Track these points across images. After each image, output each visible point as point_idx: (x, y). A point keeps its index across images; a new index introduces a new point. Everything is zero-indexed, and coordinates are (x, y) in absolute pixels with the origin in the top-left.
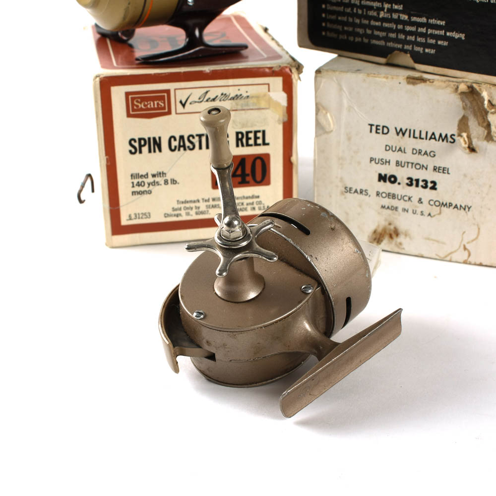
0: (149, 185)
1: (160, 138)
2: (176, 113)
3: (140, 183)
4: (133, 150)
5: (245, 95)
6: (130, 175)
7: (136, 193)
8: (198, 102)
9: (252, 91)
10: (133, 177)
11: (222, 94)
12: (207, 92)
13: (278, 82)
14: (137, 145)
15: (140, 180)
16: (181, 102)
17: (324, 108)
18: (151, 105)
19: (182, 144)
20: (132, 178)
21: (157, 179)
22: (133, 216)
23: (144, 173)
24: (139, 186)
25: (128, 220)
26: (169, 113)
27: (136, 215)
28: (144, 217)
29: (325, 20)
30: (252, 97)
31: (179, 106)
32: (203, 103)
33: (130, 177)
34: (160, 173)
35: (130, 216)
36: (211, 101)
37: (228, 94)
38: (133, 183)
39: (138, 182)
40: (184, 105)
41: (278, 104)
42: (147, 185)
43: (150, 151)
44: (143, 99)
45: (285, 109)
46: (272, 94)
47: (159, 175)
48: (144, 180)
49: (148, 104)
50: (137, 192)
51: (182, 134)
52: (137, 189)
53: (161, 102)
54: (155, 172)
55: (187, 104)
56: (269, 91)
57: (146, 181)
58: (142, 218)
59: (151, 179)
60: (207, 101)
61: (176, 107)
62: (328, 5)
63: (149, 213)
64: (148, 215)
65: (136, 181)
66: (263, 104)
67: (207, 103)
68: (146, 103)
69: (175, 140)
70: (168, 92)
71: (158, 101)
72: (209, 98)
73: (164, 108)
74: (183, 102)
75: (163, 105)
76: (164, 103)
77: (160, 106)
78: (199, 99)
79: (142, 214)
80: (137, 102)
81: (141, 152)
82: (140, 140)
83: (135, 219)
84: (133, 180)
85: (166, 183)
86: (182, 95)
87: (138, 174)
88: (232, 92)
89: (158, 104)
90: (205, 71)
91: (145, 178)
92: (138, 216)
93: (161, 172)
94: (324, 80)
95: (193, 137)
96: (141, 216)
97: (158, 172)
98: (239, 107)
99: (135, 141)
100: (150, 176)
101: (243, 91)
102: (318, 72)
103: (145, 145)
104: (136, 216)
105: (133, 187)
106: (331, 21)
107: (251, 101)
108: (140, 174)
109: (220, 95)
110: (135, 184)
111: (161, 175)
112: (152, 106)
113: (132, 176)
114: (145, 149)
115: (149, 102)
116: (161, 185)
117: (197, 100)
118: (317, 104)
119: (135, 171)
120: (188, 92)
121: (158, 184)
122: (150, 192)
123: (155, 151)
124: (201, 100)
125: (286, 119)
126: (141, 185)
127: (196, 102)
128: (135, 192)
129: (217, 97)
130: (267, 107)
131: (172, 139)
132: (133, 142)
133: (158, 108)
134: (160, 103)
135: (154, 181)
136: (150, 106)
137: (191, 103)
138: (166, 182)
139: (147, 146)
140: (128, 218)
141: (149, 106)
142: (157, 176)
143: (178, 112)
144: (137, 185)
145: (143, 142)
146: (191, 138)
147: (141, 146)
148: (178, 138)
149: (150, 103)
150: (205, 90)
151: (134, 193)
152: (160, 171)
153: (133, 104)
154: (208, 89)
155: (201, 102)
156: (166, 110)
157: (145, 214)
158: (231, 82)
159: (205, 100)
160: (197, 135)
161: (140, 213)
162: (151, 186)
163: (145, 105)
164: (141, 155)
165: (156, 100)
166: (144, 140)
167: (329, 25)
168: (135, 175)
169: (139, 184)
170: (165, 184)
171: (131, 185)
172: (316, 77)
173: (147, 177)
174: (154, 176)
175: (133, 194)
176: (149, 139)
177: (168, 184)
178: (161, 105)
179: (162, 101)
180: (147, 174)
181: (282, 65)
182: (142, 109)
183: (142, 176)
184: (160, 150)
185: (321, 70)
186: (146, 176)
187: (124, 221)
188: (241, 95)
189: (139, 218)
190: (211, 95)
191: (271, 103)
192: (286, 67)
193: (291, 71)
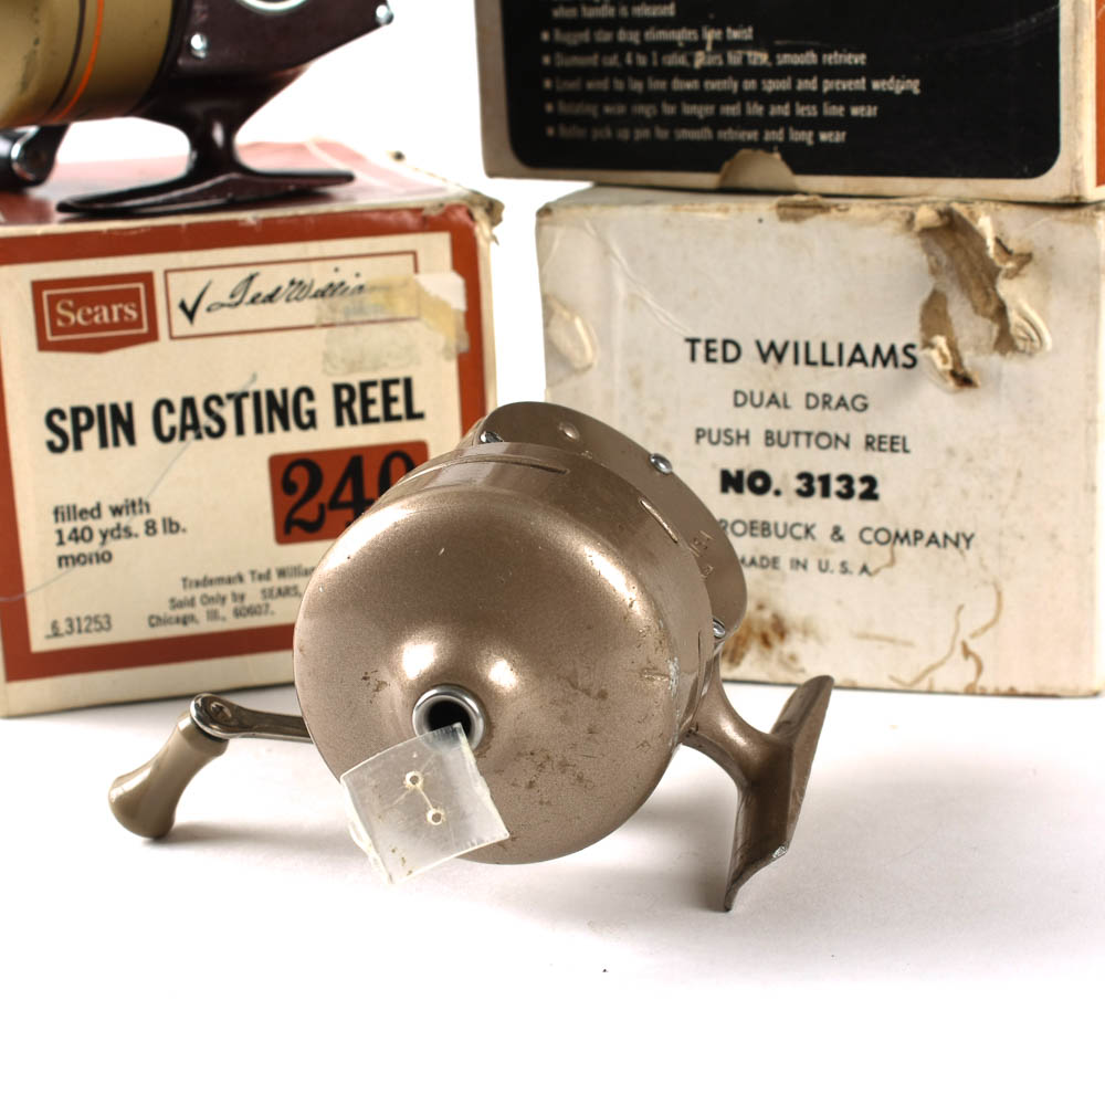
0: (104, 536)
1: (129, 406)
2: (172, 337)
3: (79, 533)
4: (58, 442)
5: (353, 283)
6: (52, 509)
7: (70, 561)
8: (230, 305)
10: (60, 517)
11: (292, 283)
12: (251, 278)
13: (438, 246)
14: (67, 426)
15: (80, 524)
16: (183, 306)
17: (565, 306)
18: (103, 314)
19: (189, 421)
20: (57, 520)
21: (124, 520)
22: (63, 627)
23: (90, 505)
24: (77, 539)
25: (48, 637)
26: (152, 336)
27: (70, 621)
28: (93, 626)
29: (553, 96)
30: (373, 288)
31: (179, 318)
32: (242, 307)
33: (52, 517)
34: (133, 504)
35: (54, 625)
36: (264, 301)
37: (307, 282)
38: (60, 532)
39: (75, 530)
40: (191, 315)
41: (440, 305)
42: (98, 538)
43: (104, 443)
44: (81, 301)
45: (461, 319)
46: (424, 279)
47: (131, 509)
48: (90, 522)
49: (94, 314)
50: (72, 557)
51: (188, 394)
52: (72, 548)
53: (130, 307)
54: (119, 502)
55: (201, 313)
56: (416, 270)
57: (96, 525)
58: (88, 630)
59: (108, 521)
60: (253, 301)
61: (170, 319)
62: (558, 56)
63: (108, 617)
64: (103, 621)
65: (67, 527)
66: (402, 307)
67: (252, 307)
68: (89, 311)
69: (171, 410)
70: (147, 278)
71: (120, 306)
72: (259, 295)
73: (138, 324)
74: (190, 306)
75: (134, 314)
76: (138, 310)
77: (126, 318)
78: (232, 296)
79: (88, 618)
80: (66, 307)
81: (78, 446)
82: (76, 411)
83: (70, 633)
84: (60, 525)
85: (151, 531)
86: (184, 288)
87: (75, 507)
88: (320, 276)
89: (121, 313)
90: (243, 221)
91: (93, 517)
92: (76, 624)
93: (137, 501)
94: (560, 232)
95: (220, 402)
96: (84, 625)
97: (127, 500)
98: (340, 318)
99: (62, 416)
100: (106, 512)
101: (347, 273)
102: (545, 212)
103: (89, 426)
104: (71, 626)
105: (61, 543)
106: (570, 97)
107: (369, 299)
108: (79, 508)
109: (285, 285)
110: (66, 534)
111: (137, 508)
112: (106, 319)
113: (56, 512)
114: (91, 437)
115: (97, 309)
116: (136, 536)
117: (226, 300)
118: (545, 298)
119: (65, 500)
120: (200, 280)
121: (129, 533)
122: (105, 557)
123: (116, 443)
124: (237, 299)
125: (465, 346)
126: (83, 537)
127: (222, 305)
128: (66, 558)
129: (278, 289)
130: (413, 313)
131: (164, 409)
132: (56, 419)
133: (123, 325)
134: (127, 310)
135: (118, 527)
136: (101, 318)
137: (209, 310)
138: (150, 528)
139: (95, 429)
140: (50, 632)
141: (97, 319)
142: (124, 511)
143: (176, 333)
144: (70, 538)
145: (83, 419)
146: (214, 405)
147: (78, 429)
148: (178, 406)
149: (101, 311)
150: (246, 272)
151: (63, 560)
152: (135, 496)
153: (54, 315)
154: (252, 270)
155: (237, 304)
156: (145, 329)
157: (95, 619)
158: (316, 248)
159: (248, 298)
160: (230, 396)
161: (83, 616)
162: (109, 538)
163: (86, 317)
164: (79, 454)
165: (117, 302)
166: (87, 411)
167: (563, 108)
168: (66, 511)
169: (76, 536)
170: (147, 532)
171: (56, 538)
172: (539, 226)
173: (99, 516)
174: (116, 511)
175: (60, 565)
176: (101, 409)
177: (155, 532)
178: (130, 316)
179: (133, 305)
180: (98, 507)
181: (447, 203)
182: (77, 328)
183: (83, 513)
184: (131, 440)
185: (552, 207)
186: (96, 513)
187: (40, 641)
188: (342, 284)
189: (80, 631)
190: (263, 286)
191: (424, 305)
192: (459, 206)
193: (470, 215)
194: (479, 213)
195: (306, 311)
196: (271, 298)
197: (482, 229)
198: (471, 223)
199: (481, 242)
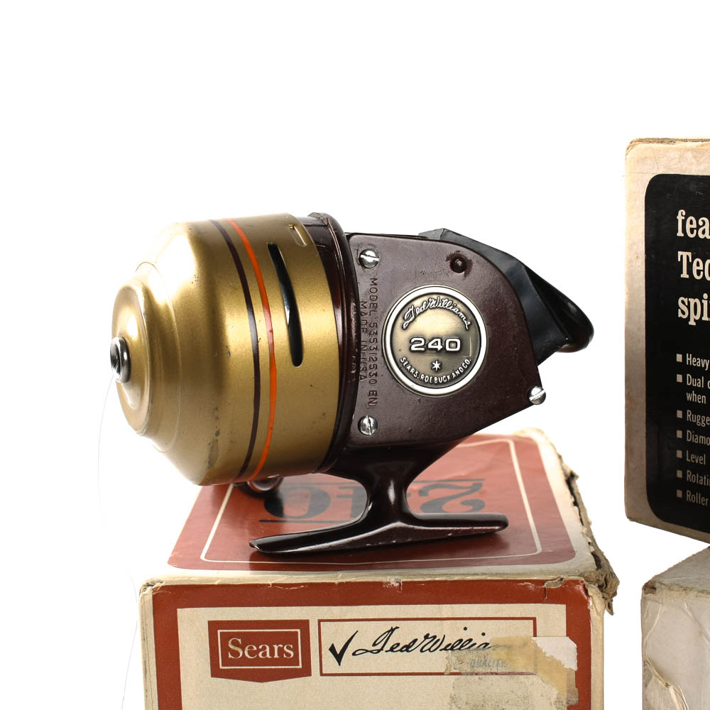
2: (322, 674)
5: (479, 640)
8: (371, 652)
9: (495, 632)
11: (426, 637)
12: (392, 630)
13: (554, 615)
16: (332, 649)
17: (661, 673)
18: (266, 652)
26: (306, 672)
30: (497, 646)
31: (329, 659)
32: (382, 654)
36: (401, 650)
37: (440, 637)
40: (339, 657)
41: (556, 665)
44: (248, 640)
45: (573, 676)
46: (539, 641)
49: (259, 651)
53: (288, 648)
55: (347, 656)
56: (535, 635)
60: (392, 649)
61: (320, 659)
66: (520, 664)
67: (391, 654)
68: (255, 648)
70: (304, 625)
71: (280, 645)
72: (398, 644)
73: (295, 661)
74: (338, 650)
75: (292, 654)
77: (285, 656)
78: (374, 644)
80: (235, 643)
86: (334, 635)
88: (451, 633)
89: (281, 651)
94: (662, 609)
98: (466, 668)
101: (474, 632)
102: (650, 588)
107: (492, 655)
109: (421, 639)
112: (268, 656)
115: (261, 646)
117: (370, 646)
118: (645, 663)
120: (349, 628)
124: (379, 647)
125: (575, 700)
127: (367, 651)
129: (415, 641)
130: (530, 670)
133: (281, 661)
134: (286, 649)
136: (264, 654)
137: (355, 654)
141: (260, 655)
143: (326, 670)
149: (264, 648)
150: (388, 626)
153: (226, 649)
154: (394, 624)
155: (378, 651)
156: (300, 666)
158: (446, 610)
159: (388, 647)
163: (251, 653)
165: (278, 643)
172: (644, 601)
178: (288, 654)
179: (292, 646)
181: (566, 577)
182: (244, 661)
185: (657, 585)
188: (470, 640)
190: (401, 637)
191: (540, 664)
192: (576, 582)
193: (586, 591)
194: (593, 590)
195: (438, 660)
196: (407, 648)
197: (595, 602)
198: (585, 597)
199: (593, 614)
